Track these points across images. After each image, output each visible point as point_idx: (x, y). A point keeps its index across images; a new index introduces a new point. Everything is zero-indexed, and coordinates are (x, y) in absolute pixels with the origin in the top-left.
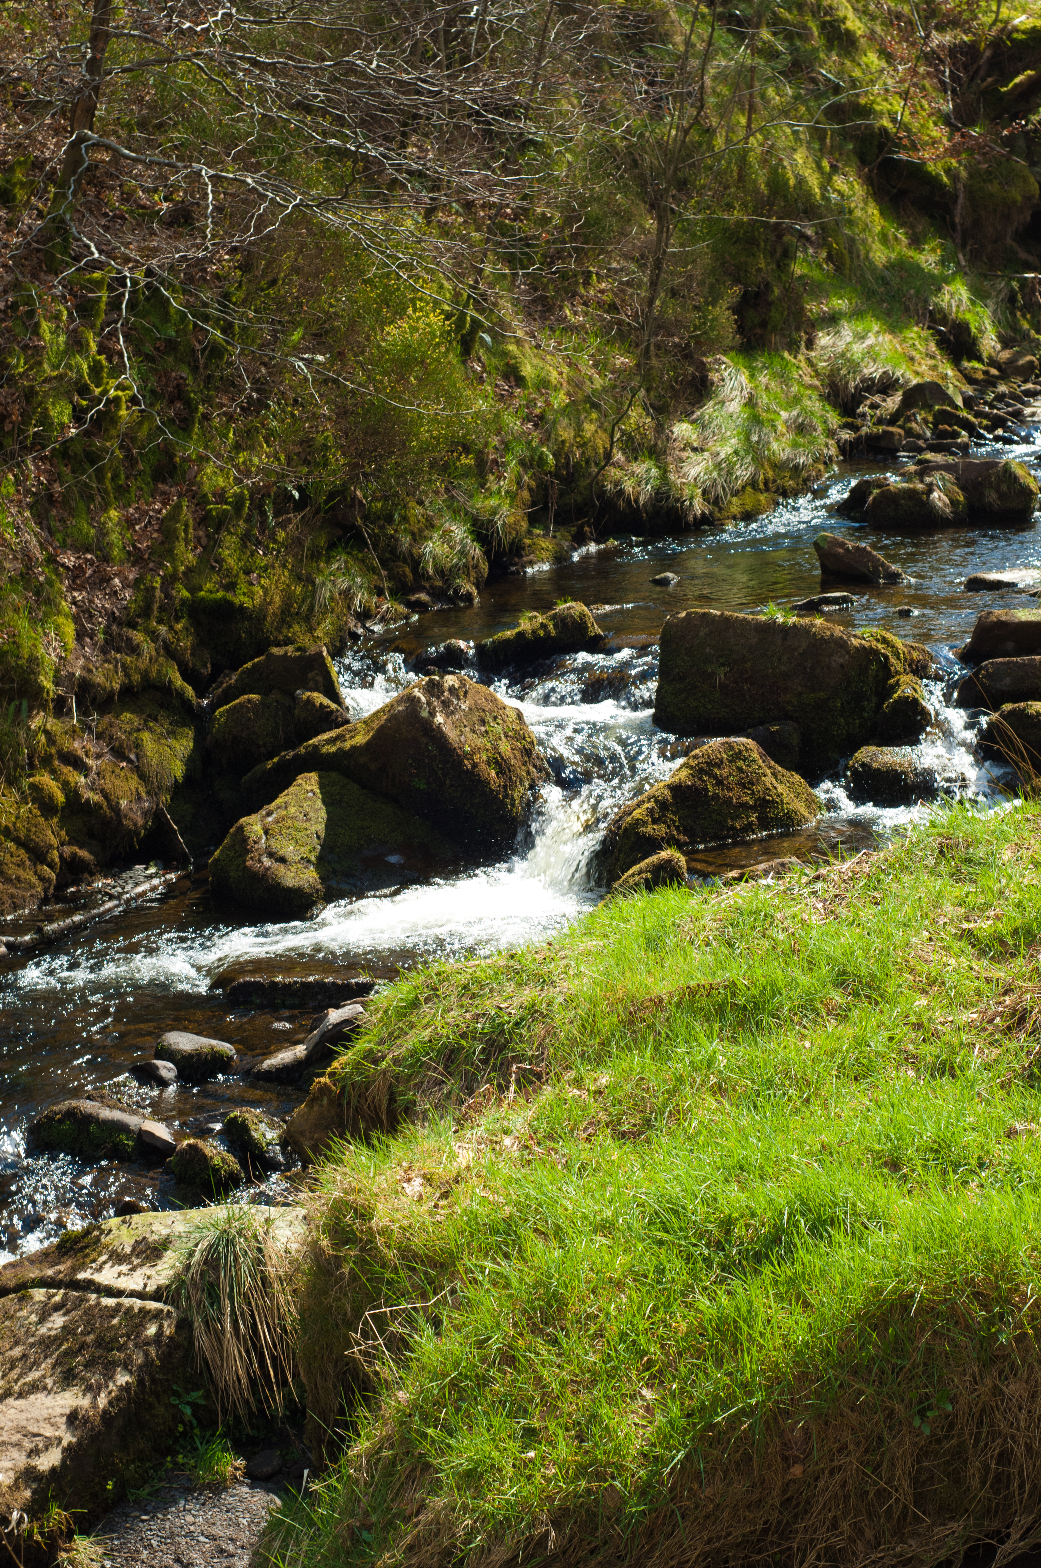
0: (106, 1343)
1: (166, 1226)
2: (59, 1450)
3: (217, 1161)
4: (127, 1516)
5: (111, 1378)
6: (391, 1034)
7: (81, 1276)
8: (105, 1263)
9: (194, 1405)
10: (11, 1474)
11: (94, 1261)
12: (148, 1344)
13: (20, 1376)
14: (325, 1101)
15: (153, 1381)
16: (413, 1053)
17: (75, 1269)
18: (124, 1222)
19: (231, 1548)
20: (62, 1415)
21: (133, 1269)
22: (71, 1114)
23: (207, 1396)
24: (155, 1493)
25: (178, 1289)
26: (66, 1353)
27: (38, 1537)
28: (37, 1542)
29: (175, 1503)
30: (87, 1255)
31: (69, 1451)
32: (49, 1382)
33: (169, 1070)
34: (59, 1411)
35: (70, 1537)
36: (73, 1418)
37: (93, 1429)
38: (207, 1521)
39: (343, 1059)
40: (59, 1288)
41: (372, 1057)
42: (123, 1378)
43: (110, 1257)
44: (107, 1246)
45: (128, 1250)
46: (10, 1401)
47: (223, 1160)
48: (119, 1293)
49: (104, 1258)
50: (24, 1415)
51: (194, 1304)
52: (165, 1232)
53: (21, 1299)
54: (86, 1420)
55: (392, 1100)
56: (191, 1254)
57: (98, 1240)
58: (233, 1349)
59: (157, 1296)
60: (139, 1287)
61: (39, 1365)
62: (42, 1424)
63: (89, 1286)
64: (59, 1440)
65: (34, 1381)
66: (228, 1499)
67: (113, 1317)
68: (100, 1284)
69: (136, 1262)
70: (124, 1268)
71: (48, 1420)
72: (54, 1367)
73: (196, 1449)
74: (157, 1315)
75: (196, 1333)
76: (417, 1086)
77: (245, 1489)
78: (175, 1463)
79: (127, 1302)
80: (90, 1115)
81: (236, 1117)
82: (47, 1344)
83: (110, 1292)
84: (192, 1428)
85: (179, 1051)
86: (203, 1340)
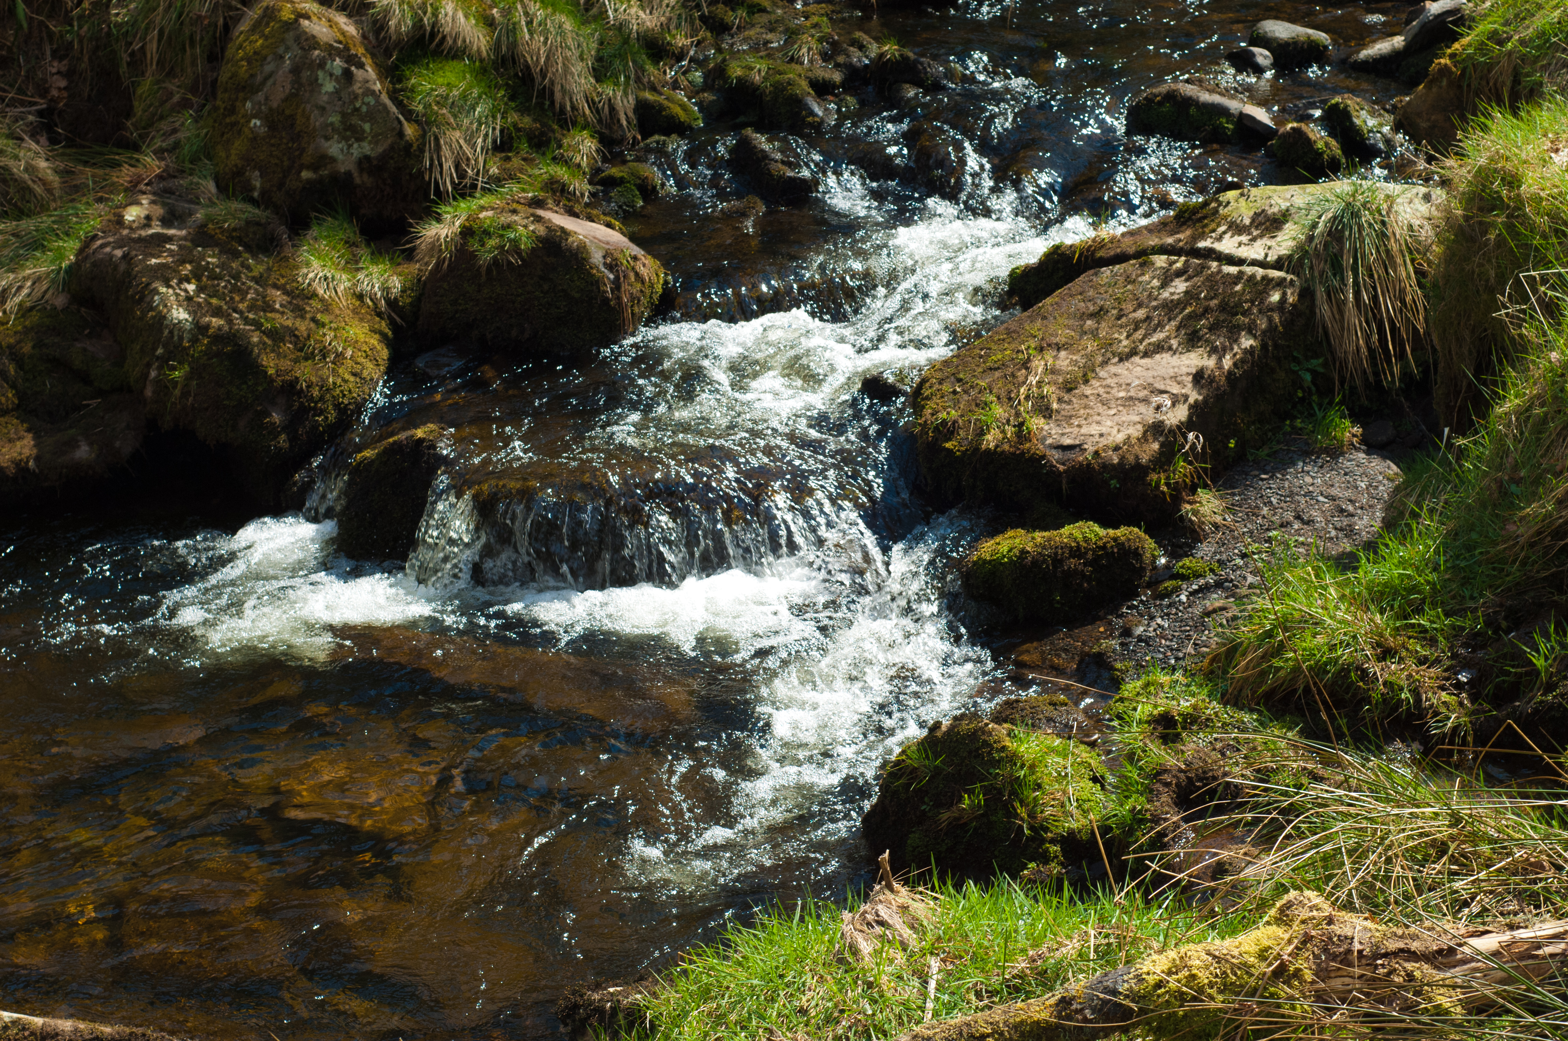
0: (1230, 308)
1: (1285, 199)
2: (1186, 406)
3: (1320, 145)
4: (1247, 474)
5: (1236, 341)
6: (1517, 16)
7: (1202, 244)
8: (1224, 233)
9: (1313, 372)
10: (1140, 427)
11: (1214, 231)
12: (1272, 310)
13: (1145, 337)
14: (1444, 82)
15: (1276, 346)
16: (1542, 34)
17: (1195, 238)
18: (1242, 195)
19: (1350, 508)
20: (1188, 374)
21: (1254, 239)
22: (1171, 96)
23: (1325, 365)
24: (1273, 454)
25: (1301, 259)
26: (1190, 317)
27: (1164, 488)
28: (1163, 493)
29: (1294, 464)
30: (1206, 226)
31: (1195, 408)
32: (1174, 343)
33: (1265, 57)
34: (1184, 370)
35: (1193, 490)
36: (1198, 377)
37: (1218, 388)
38: (1325, 482)
39: (1465, 41)
40: (1180, 255)
41: (1497, 38)
42: (1247, 342)
43: (1230, 228)
44: (1225, 217)
45: (1247, 221)
46: (1136, 359)
47: (1327, 144)
48: (1240, 262)
49: (1223, 228)
50: (1151, 373)
51: (1316, 274)
52: (1284, 205)
53: (1143, 265)
54: (1212, 380)
55: (1516, 81)
56: (1314, 226)
57: (1216, 211)
58: (1354, 319)
59: (1278, 264)
60: (1260, 257)
61: (1163, 327)
62: (1168, 382)
63: (1210, 254)
64: (1186, 397)
65: (1159, 341)
66: (1345, 463)
67: (1236, 284)
68: (1220, 253)
69: (1255, 233)
70: (1244, 238)
71: (1174, 378)
72: (1178, 329)
73: (1313, 415)
74: (1280, 283)
75: (1318, 302)
76: (1544, 68)
77: (1362, 455)
78: (1293, 427)
79: (1249, 270)
80: (1190, 98)
81: (1337, 104)
82: (1170, 308)
83: (1231, 260)
84: (1310, 393)
85: (1276, 39)
86: (1324, 310)
